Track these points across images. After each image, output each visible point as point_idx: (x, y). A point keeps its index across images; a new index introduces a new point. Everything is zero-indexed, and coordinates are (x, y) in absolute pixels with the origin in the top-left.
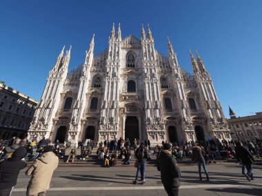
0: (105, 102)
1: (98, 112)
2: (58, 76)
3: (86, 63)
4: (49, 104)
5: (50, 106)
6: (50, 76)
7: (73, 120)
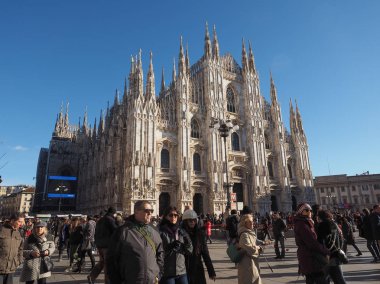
0: (215, 163)
1: (203, 175)
2: (151, 114)
3: (184, 97)
4: (149, 160)
5: (152, 164)
6: (139, 111)
7: (185, 186)
